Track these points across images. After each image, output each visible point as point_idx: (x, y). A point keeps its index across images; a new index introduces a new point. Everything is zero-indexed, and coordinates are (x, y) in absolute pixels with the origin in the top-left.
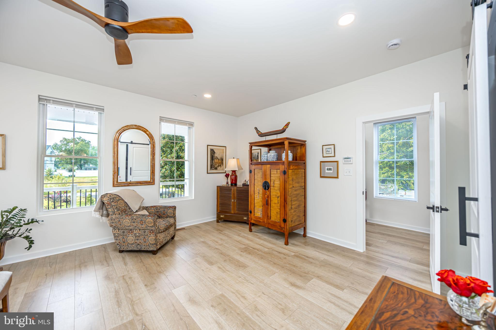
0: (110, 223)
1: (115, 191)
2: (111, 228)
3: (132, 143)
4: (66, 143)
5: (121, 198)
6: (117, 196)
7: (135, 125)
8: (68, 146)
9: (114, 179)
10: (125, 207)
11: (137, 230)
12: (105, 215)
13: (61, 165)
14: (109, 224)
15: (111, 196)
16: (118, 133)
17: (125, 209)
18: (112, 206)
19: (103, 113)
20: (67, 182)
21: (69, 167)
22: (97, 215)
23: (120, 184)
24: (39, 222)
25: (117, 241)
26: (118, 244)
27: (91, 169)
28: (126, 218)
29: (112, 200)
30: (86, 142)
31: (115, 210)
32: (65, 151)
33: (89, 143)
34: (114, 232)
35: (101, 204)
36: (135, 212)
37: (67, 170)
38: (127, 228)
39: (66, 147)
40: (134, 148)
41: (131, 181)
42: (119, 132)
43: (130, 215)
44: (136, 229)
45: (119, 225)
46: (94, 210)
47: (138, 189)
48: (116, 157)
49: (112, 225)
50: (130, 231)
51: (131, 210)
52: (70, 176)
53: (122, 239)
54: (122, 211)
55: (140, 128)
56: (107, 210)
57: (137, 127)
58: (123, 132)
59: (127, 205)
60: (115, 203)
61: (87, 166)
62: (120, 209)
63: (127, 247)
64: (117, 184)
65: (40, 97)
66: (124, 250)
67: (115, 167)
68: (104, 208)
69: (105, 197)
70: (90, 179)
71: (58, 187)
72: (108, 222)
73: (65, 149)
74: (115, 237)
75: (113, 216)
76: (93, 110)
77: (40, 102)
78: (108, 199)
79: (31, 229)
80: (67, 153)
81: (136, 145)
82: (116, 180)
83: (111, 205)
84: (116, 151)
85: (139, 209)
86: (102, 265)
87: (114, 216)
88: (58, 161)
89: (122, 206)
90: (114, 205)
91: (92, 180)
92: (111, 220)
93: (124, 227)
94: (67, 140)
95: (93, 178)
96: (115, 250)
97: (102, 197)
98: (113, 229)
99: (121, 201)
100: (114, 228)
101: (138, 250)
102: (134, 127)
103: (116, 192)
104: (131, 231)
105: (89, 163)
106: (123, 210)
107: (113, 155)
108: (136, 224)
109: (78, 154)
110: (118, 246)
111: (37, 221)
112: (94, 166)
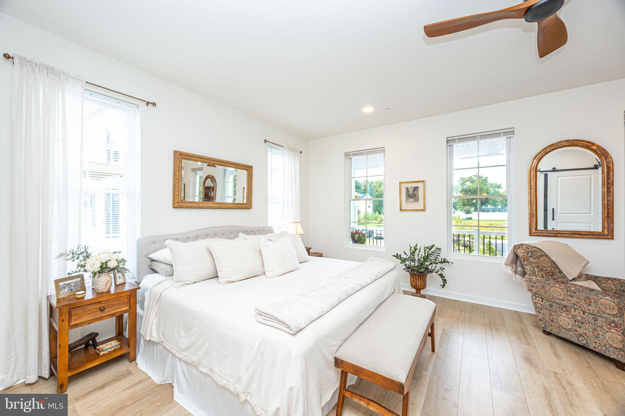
0: (529, 286)
1: (534, 242)
2: (530, 294)
3: (554, 170)
4: (462, 182)
5: (545, 253)
6: (538, 250)
7: (567, 141)
8: (465, 185)
9: (530, 224)
10: (553, 269)
11: (577, 311)
12: (519, 273)
13: (459, 206)
14: (527, 286)
15: (528, 248)
16: (536, 159)
17: (552, 271)
18: (531, 263)
19: (513, 137)
20: (465, 225)
21: (466, 208)
22: (509, 270)
23: (541, 233)
24: (449, 263)
25: (540, 315)
26: (541, 320)
27: (489, 211)
28: (556, 286)
29: (530, 255)
30: (483, 178)
31: (536, 270)
32: (462, 191)
33: (487, 179)
34: (534, 300)
35: (514, 257)
36: (570, 279)
37: (464, 212)
38: (558, 301)
39: (463, 187)
40: (559, 178)
41: (553, 229)
42: (538, 157)
43: (563, 283)
44: (575, 309)
45: (544, 294)
46: (505, 263)
47: (575, 244)
48: (534, 193)
49: (531, 290)
50: (563, 307)
51: (562, 274)
52: (467, 218)
53: (547, 315)
54: (547, 274)
55: (577, 143)
56: (523, 267)
57: (570, 142)
58: (544, 155)
59: (555, 266)
60: (535, 258)
61: (485, 207)
62: (544, 269)
63: (558, 331)
64: (536, 232)
65: (448, 139)
66: (552, 332)
67: (533, 209)
68: (518, 263)
69: (520, 249)
70: (489, 222)
71: (457, 230)
72: (525, 282)
73: (462, 189)
74: (536, 308)
75: (532, 277)
76: (500, 136)
77: (448, 144)
78: (525, 253)
79: (444, 269)
80: (464, 194)
81: (562, 172)
82: (534, 226)
83: (529, 261)
84: (534, 185)
85: (579, 277)
86: (518, 338)
87: (534, 278)
88: (456, 202)
89: (548, 266)
90: (533, 262)
91: (491, 225)
92: (530, 282)
93: (551, 298)
94: (464, 179)
95: (492, 222)
96: (537, 326)
97: (515, 248)
98: (533, 296)
99: (544, 257)
100: (535, 295)
101: (580, 344)
102: (565, 144)
103: (535, 244)
104: (566, 308)
105: (487, 203)
106: (549, 273)
107: (529, 192)
108: (577, 300)
109: (474, 194)
110: (541, 322)
111: (448, 262)
112: (492, 207)
